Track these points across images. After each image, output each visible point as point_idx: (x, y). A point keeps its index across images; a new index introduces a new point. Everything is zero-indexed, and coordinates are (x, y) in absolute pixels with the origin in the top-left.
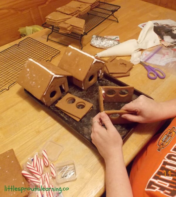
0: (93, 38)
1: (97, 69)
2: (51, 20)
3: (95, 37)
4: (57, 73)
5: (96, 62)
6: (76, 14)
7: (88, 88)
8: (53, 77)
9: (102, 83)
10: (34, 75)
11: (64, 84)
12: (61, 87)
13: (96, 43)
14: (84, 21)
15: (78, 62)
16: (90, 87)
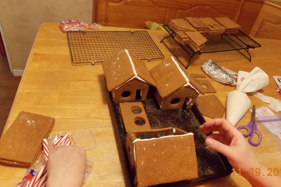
0: (208, 62)
1: (186, 94)
2: (174, 25)
3: (211, 62)
4: (140, 75)
5: (189, 86)
6: (204, 31)
7: (166, 110)
8: (134, 77)
9: (185, 113)
10: (119, 66)
11: (143, 90)
12: (138, 92)
13: (207, 68)
14: (205, 40)
15: (169, 77)
16: (169, 110)
